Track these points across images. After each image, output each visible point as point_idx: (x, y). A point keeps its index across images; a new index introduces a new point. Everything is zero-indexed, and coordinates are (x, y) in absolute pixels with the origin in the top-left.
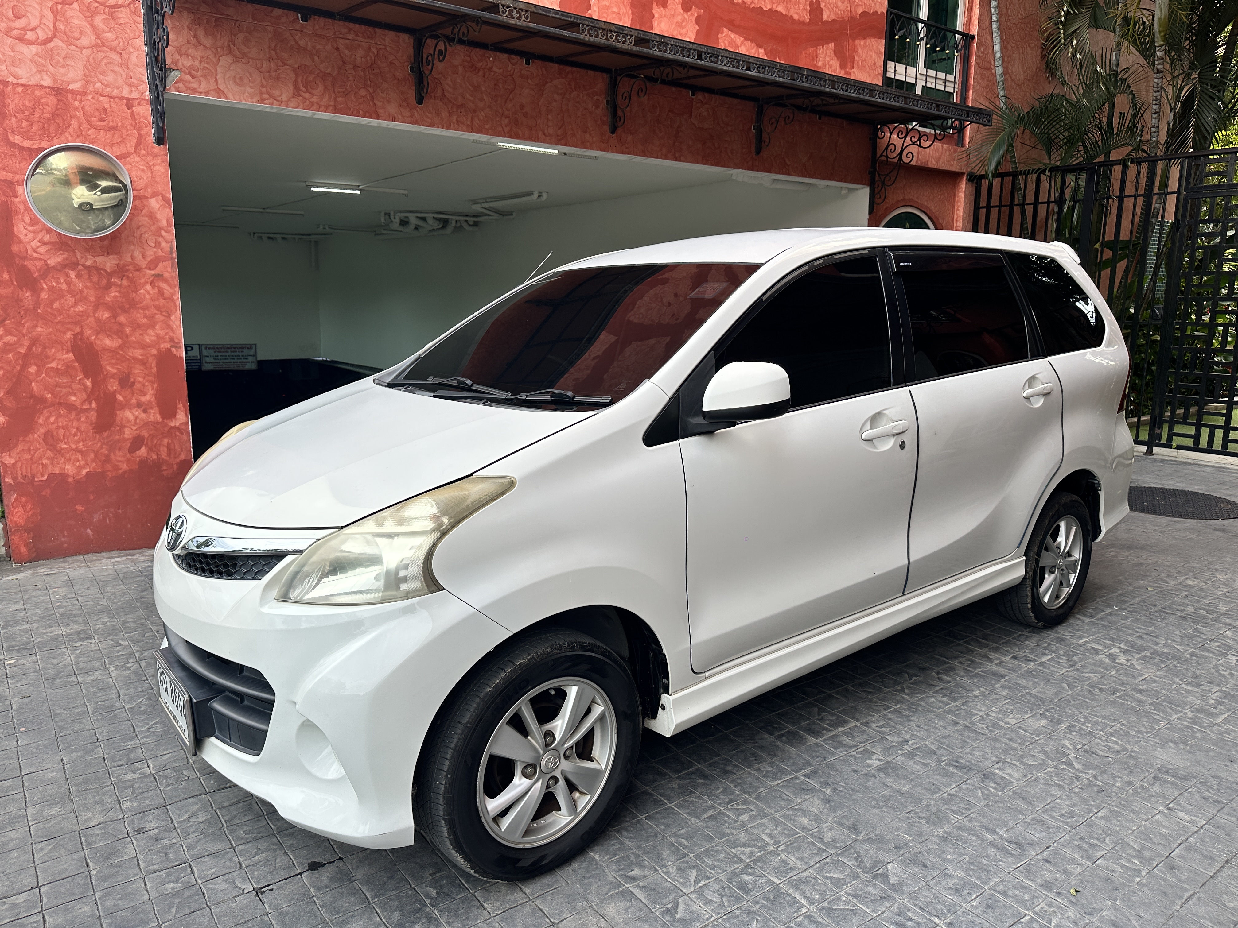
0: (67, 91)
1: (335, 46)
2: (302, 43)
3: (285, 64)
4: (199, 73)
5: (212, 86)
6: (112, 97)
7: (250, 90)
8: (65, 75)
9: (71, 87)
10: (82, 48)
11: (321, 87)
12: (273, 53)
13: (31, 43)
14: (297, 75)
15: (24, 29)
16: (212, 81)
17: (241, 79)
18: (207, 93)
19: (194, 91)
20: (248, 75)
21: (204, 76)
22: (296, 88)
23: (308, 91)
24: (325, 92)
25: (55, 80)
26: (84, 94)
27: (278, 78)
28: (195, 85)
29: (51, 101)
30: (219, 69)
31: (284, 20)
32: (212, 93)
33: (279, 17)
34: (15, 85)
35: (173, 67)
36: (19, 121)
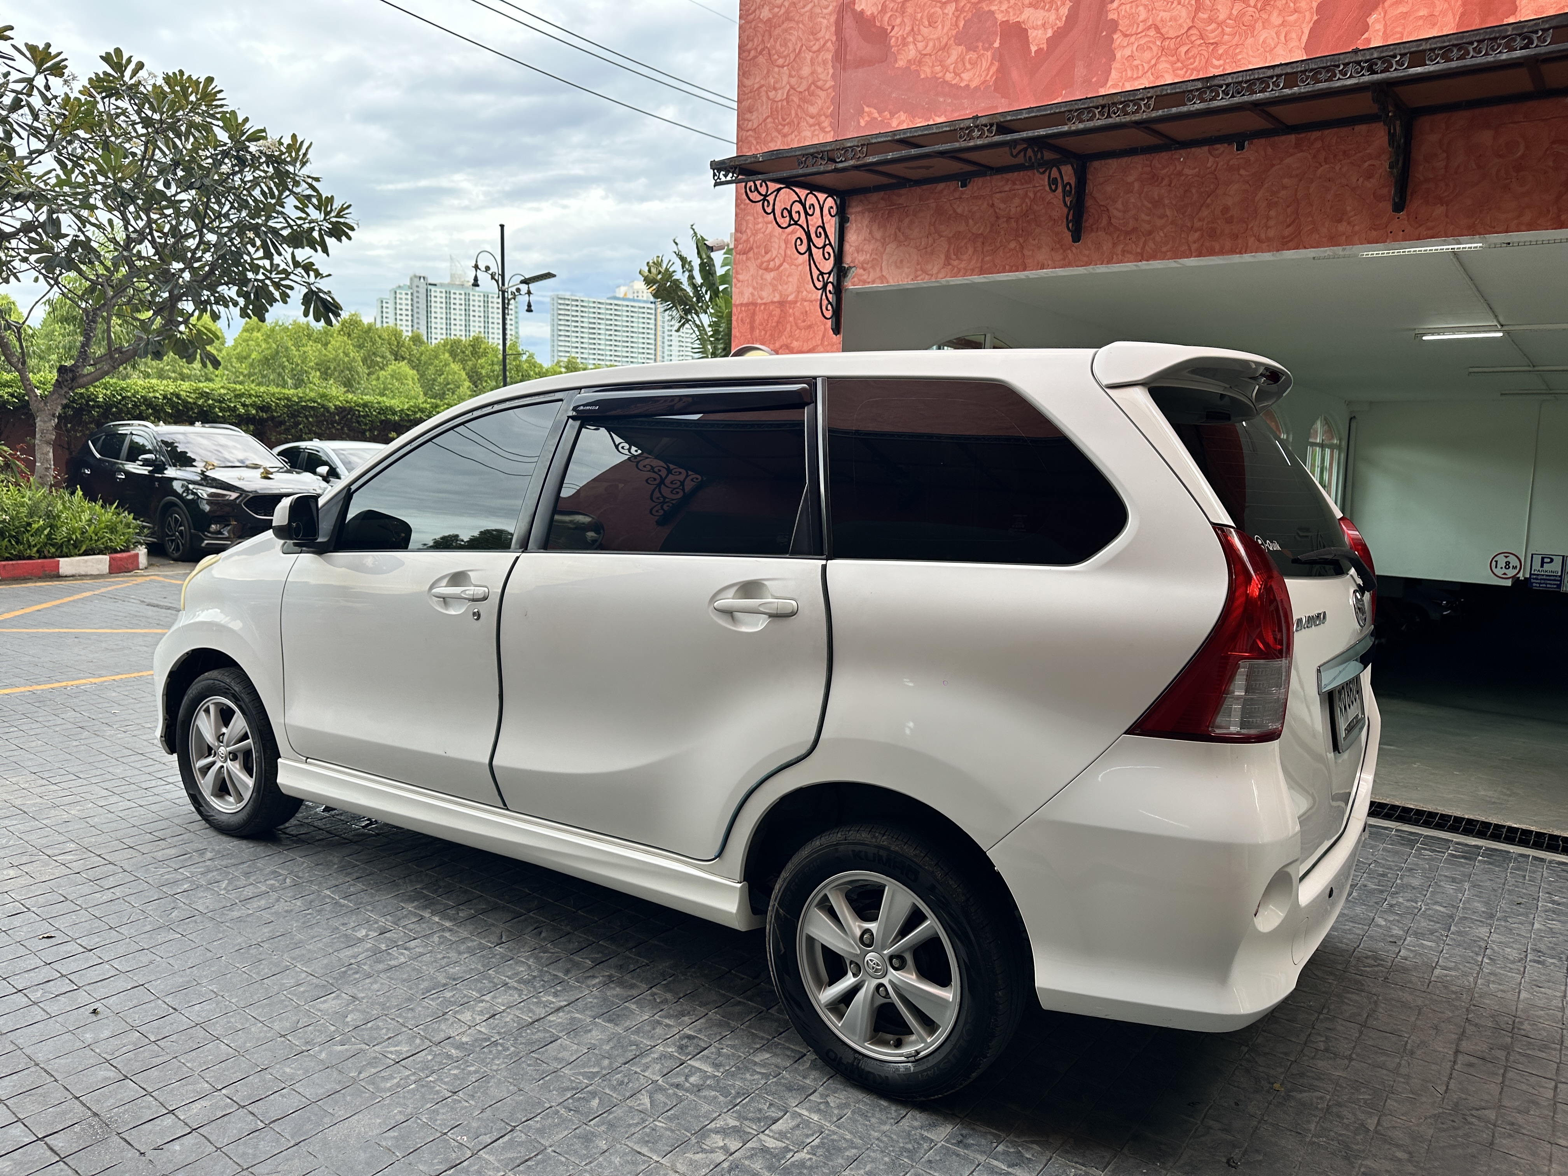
0: (787, 302)
1: (991, 202)
2: (959, 210)
3: (941, 236)
4: (869, 265)
5: (878, 274)
6: (811, 301)
7: (907, 270)
8: (786, 290)
9: (790, 299)
10: (797, 266)
11: (971, 251)
12: (932, 228)
13: (772, 270)
14: (950, 243)
15: (769, 261)
16: (878, 269)
17: (901, 261)
18: (873, 282)
19: (865, 282)
20: (907, 256)
21: (873, 267)
22: (948, 257)
23: (958, 258)
24: (973, 254)
25: (781, 295)
26: (795, 302)
27: (932, 253)
28: (865, 277)
29: (777, 312)
30: (885, 257)
31: (945, 192)
32: (877, 280)
33: (941, 191)
34: (761, 304)
35: (852, 265)
36: (760, 332)
